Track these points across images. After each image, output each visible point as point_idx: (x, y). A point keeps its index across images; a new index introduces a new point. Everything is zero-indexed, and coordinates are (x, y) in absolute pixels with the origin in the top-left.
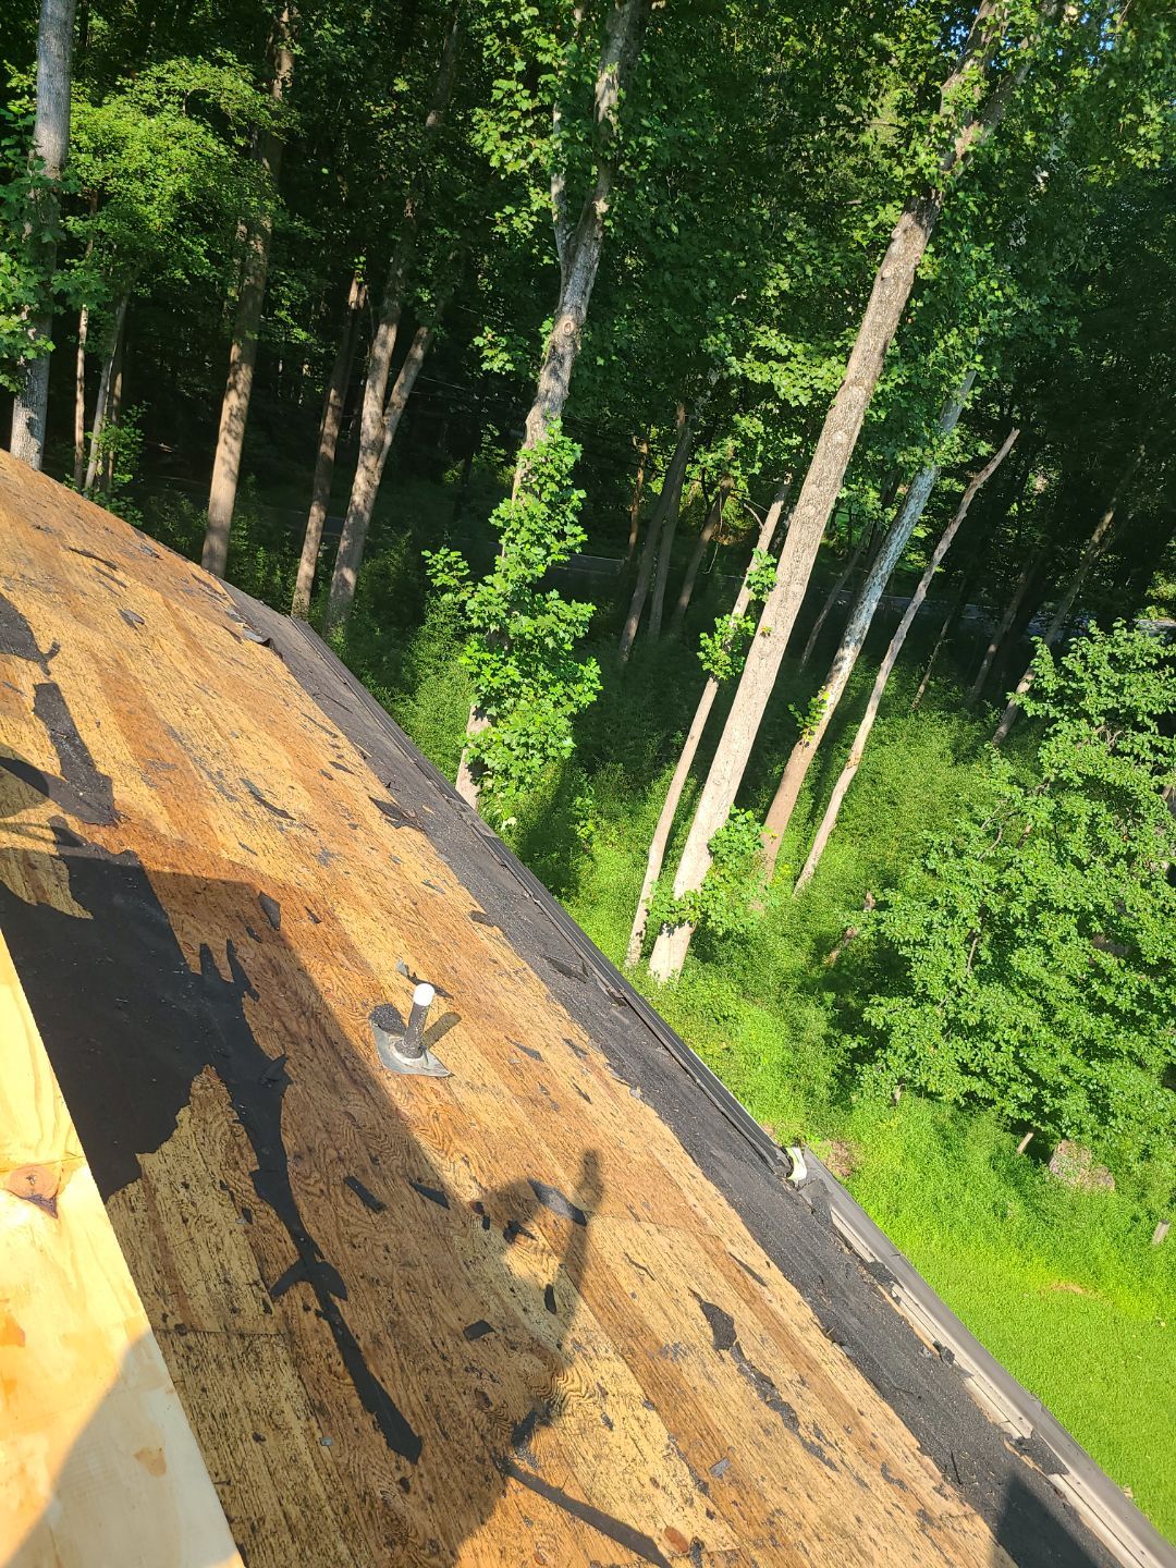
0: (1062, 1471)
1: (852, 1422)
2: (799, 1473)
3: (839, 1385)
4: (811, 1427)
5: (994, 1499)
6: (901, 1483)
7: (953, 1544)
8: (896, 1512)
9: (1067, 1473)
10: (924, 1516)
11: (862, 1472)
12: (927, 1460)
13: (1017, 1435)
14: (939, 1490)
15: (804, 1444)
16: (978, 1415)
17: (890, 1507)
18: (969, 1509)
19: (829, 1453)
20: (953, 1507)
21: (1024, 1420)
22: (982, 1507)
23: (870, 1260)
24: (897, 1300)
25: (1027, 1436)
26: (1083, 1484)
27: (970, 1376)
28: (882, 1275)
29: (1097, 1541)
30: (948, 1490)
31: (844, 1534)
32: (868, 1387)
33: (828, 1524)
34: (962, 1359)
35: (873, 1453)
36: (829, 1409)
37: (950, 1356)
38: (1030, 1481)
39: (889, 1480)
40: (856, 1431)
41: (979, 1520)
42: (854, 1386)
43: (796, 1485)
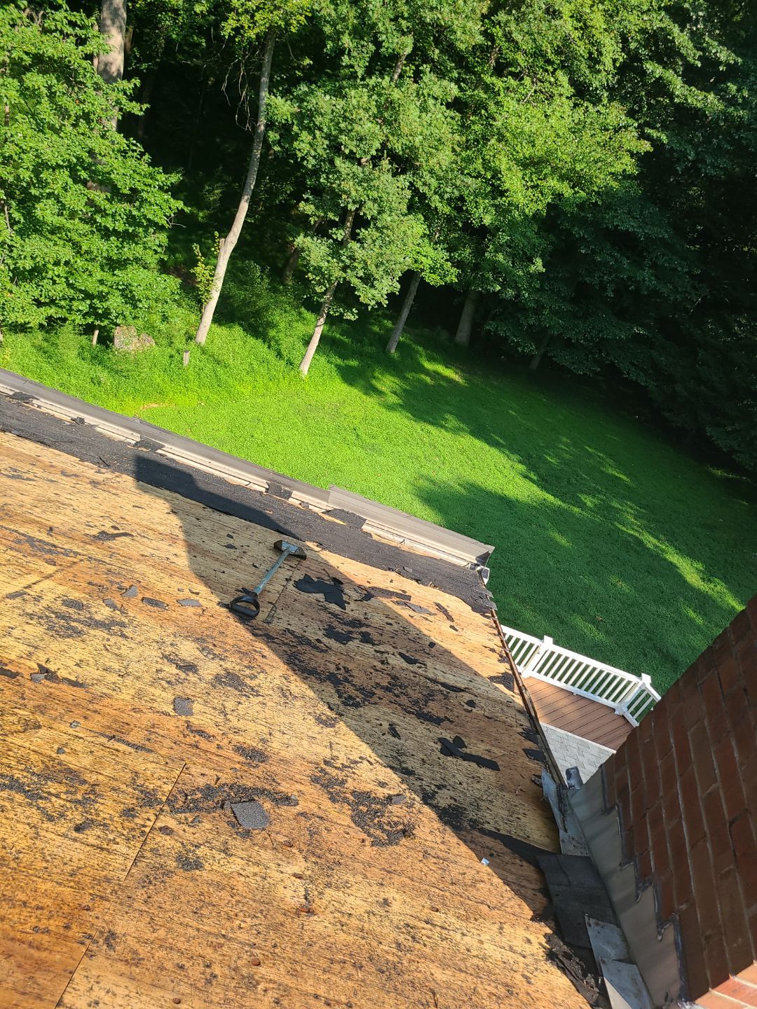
0: (161, 447)
1: (35, 461)
2: (10, 488)
3: (19, 449)
4: (9, 469)
5: (131, 467)
6: (75, 475)
7: (113, 488)
8: (77, 486)
9: (164, 446)
10: (94, 483)
11: (50, 477)
12: (86, 463)
13: (133, 442)
14: (99, 472)
15: (8, 477)
16: (110, 441)
17: (73, 485)
18: (117, 474)
19: (25, 476)
20: (109, 475)
21: (135, 434)
22: (125, 471)
23: (11, 393)
24: (39, 407)
25: (138, 440)
26: (173, 448)
27: (97, 426)
28: (23, 398)
29: (188, 466)
30: (103, 470)
31: (50, 501)
32: (38, 446)
33: (39, 500)
34: (89, 420)
35: (53, 469)
36: (17, 459)
37: (82, 420)
38: (146, 456)
39: (67, 476)
40: (38, 464)
41: (125, 476)
42: (30, 447)
43: (12, 493)
